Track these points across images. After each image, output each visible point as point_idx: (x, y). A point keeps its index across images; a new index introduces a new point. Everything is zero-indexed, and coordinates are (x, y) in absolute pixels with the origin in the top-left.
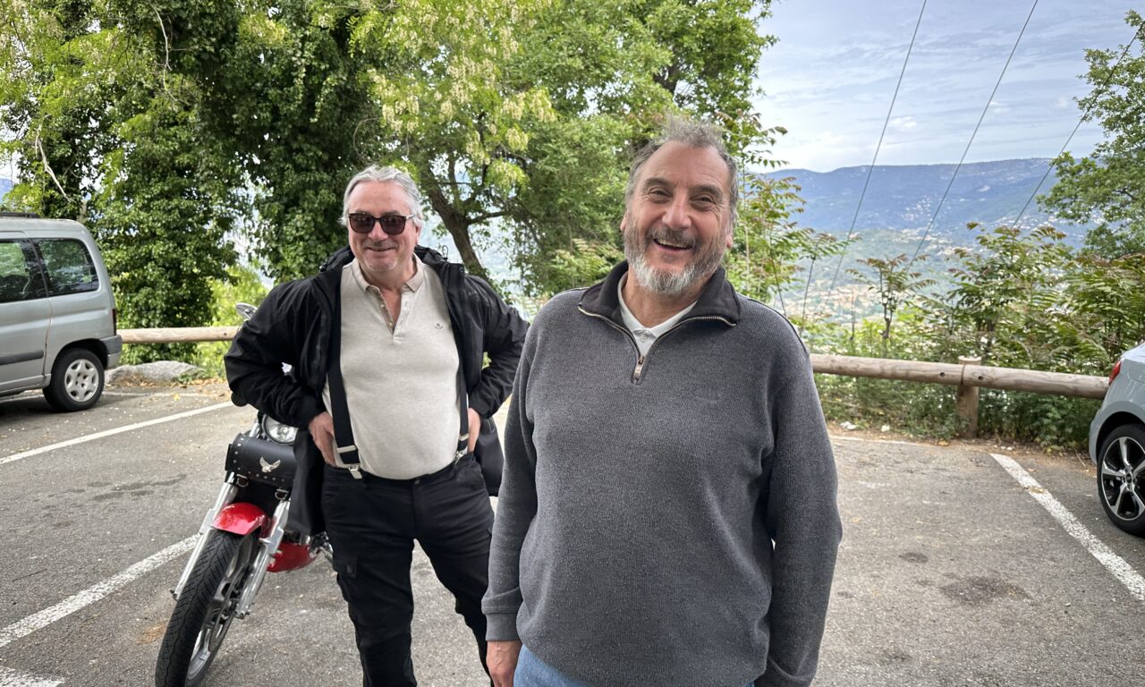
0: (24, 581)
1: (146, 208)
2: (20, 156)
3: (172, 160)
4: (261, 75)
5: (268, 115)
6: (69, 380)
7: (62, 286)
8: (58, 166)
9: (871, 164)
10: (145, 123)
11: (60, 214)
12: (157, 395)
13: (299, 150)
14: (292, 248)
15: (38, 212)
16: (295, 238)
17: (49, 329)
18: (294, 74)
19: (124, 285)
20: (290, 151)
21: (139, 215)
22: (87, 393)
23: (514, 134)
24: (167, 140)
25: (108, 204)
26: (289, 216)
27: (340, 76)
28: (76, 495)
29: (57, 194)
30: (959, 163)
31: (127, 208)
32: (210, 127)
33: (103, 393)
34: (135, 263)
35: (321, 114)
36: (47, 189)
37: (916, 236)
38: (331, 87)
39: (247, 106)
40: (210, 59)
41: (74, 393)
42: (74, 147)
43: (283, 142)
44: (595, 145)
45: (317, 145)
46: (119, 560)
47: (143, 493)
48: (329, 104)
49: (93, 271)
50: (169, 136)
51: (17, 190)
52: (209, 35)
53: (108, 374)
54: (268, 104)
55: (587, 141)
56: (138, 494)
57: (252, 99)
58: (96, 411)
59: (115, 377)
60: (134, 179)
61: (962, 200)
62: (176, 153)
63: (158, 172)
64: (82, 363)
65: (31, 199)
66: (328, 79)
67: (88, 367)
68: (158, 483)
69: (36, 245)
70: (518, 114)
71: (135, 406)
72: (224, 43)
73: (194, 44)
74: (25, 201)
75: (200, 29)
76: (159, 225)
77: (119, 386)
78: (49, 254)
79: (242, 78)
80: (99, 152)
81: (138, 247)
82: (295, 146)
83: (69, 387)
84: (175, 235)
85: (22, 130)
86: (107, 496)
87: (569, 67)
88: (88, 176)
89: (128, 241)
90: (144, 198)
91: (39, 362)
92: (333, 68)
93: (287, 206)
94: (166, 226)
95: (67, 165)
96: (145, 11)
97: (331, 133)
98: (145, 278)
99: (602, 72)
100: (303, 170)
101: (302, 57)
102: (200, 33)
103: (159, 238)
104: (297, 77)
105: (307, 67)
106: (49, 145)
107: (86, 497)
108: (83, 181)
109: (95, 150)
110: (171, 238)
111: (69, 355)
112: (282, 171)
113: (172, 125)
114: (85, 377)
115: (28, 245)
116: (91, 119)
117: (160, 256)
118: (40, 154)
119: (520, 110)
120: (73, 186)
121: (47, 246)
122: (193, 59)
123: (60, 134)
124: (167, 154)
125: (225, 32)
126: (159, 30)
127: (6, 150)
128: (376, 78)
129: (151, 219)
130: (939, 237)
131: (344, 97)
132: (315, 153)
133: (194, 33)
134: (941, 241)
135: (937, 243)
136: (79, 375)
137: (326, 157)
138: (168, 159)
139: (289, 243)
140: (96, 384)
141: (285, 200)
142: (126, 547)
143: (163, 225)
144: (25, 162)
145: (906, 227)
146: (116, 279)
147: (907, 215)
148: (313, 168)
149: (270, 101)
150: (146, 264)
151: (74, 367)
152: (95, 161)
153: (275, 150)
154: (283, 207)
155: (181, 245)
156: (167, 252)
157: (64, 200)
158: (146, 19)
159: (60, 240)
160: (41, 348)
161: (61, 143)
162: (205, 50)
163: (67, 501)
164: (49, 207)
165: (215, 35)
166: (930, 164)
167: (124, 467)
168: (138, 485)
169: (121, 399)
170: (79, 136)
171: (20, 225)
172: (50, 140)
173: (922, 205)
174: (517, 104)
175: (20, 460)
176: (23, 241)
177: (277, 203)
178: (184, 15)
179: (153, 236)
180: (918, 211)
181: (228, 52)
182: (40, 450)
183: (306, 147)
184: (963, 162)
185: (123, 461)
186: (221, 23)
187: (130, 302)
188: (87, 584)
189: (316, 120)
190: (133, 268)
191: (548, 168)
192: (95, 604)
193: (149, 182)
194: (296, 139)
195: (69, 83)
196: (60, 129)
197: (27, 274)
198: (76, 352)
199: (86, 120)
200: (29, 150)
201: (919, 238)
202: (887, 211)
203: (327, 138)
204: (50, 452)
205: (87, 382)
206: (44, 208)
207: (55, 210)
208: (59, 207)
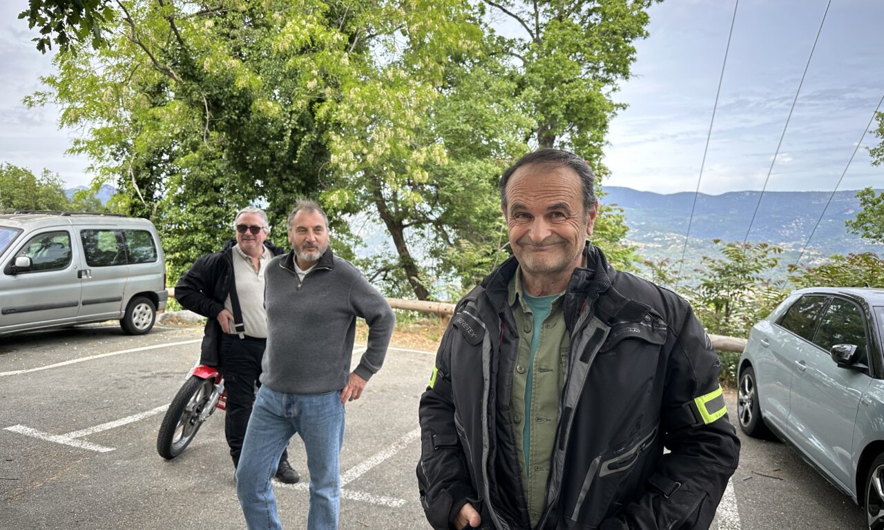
0: (101, 410)
1: (193, 211)
2: (119, 176)
3: (212, 181)
4: (265, 133)
5: (268, 157)
6: (135, 316)
7: (137, 258)
8: (141, 183)
9: (761, 190)
10: (195, 159)
11: (140, 214)
12: (187, 329)
13: (287, 180)
14: (280, 241)
15: (127, 213)
16: (282, 234)
17: (126, 284)
18: (284, 133)
19: (176, 261)
20: (281, 180)
21: (188, 216)
22: (145, 324)
23: (418, 173)
24: (209, 168)
25: (169, 208)
26: (278, 220)
27: (313, 135)
28: (131, 375)
29: (139, 201)
30: (833, 191)
31: (182, 211)
32: (233, 164)
33: (154, 327)
34: (183, 247)
35: (300, 158)
36: (133, 198)
37: (791, 248)
38: (307, 142)
39: (256, 152)
40: (235, 123)
41: (137, 324)
42: (152, 172)
43: (277, 174)
44: (476, 179)
45: (299, 176)
46: (150, 405)
47: (168, 377)
48: (306, 152)
49: (155, 251)
50: (211, 166)
51: (115, 198)
52: (235, 109)
53: (159, 316)
54: (269, 150)
55: (471, 177)
56: (164, 377)
57: (260, 147)
58: (149, 336)
59: (164, 318)
60: (187, 193)
61: (830, 220)
62: (214, 177)
63: (202, 189)
64: (143, 306)
65: (123, 204)
66: (305, 137)
67: (147, 309)
68: (177, 373)
69: (123, 233)
70: (422, 161)
71: (172, 334)
72: (244, 113)
73: (225, 114)
74: (119, 205)
75: (230, 105)
76: (200, 223)
77: (165, 324)
78: (131, 238)
79: (253, 135)
80: (167, 175)
81: (186, 237)
82: (284, 177)
83: (135, 320)
84: (210, 229)
85: (122, 161)
86: (148, 377)
87: (462, 130)
88: (160, 190)
89: (180, 232)
90: (192, 205)
91: (118, 303)
92: (309, 130)
93: (278, 214)
94: (205, 224)
95: (146, 183)
96: (197, 96)
97: (307, 169)
98: (189, 256)
99: (486, 132)
100: (289, 192)
101: (290, 123)
102: (229, 108)
103: (200, 231)
104: (286, 135)
105: (292, 129)
106: (137, 171)
107: (137, 377)
108: (155, 193)
109: (164, 174)
110: (208, 231)
111: (135, 301)
112: (275, 192)
113: (213, 159)
114: (144, 315)
115: (119, 233)
116: (164, 154)
117: (200, 243)
118: (131, 176)
119: (423, 158)
120: (149, 197)
121: (130, 234)
122: (224, 123)
123: (144, 164)
124: (208, 177)
125: (245, 106)
126: (205, 106)
127: (111, 173)
128: (334, 137)
129: (195, 219)
130: (810, 249)
131: (316, 147)
132: (297, 182)
133: (226, 108)
134: (812, 253)
135: (808, 254)
136: (141, 313)
137: (303, 184)
138: (209, 181)
139: (278, 237)
140: (151, 320)
141: (277, 210)
142: (154, 400)
143: (203, 223)
144: (122, 180)
145: (782, 241)
146: (169, 256)
147: (783, 231)
148: (295, 191)
149: (270, 149)
150: (190, 247)
151: (139, 308)
152: (164, 181)
153: (272, 179)
154: (275, 215)
155: (214, 236)
156: (204, 240)
157: (143, 205)
158: (197, 101)
159: (138, 231)
160: (121, 295)
161: (144, 169)
162: (232, 118)
163: (126, 378)
164: (134, 210)
165: (238, 109)
166: (803, 191)
167: (160, 364)
168: (166, 373)
169: (165, 330)
170: (156, 165)
171: (115, 221)
172: (138, 167)
173: (796, 223)
174: (421, 154)
175: (104, 357)
176: (116, 231)
177: (272, 212)
178: (221, 97)
179: (196, 230)
180: (792, 228)
181: (245, 119)
182: (115, 353)
183: (291, 177)
184: (838, 190)
185: (160, 361)
186: (242, 102)
187: (178, 271)
188: (132, 414)
189: (296, 162)
190: (182, 250)
191: (445, 193)
192: (134, 422)
193: (196, 195)
194: (285, 173)
195: (151, 134)
196: (145, 160)
197: (117, 251)
198: (141, 299)
199: (161, 154)
200: (125, 173)
201: (793, 250)
202: (767, 227)
203: (305, 172)
204: (120, 355)
205: (145, 318)
206: (131, 209)
207: (137, 211)
208: (140, 209)
